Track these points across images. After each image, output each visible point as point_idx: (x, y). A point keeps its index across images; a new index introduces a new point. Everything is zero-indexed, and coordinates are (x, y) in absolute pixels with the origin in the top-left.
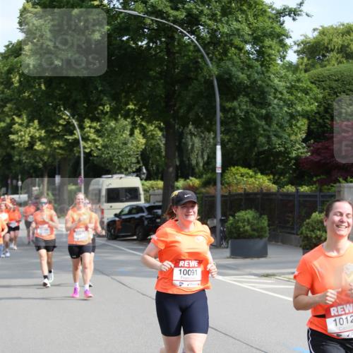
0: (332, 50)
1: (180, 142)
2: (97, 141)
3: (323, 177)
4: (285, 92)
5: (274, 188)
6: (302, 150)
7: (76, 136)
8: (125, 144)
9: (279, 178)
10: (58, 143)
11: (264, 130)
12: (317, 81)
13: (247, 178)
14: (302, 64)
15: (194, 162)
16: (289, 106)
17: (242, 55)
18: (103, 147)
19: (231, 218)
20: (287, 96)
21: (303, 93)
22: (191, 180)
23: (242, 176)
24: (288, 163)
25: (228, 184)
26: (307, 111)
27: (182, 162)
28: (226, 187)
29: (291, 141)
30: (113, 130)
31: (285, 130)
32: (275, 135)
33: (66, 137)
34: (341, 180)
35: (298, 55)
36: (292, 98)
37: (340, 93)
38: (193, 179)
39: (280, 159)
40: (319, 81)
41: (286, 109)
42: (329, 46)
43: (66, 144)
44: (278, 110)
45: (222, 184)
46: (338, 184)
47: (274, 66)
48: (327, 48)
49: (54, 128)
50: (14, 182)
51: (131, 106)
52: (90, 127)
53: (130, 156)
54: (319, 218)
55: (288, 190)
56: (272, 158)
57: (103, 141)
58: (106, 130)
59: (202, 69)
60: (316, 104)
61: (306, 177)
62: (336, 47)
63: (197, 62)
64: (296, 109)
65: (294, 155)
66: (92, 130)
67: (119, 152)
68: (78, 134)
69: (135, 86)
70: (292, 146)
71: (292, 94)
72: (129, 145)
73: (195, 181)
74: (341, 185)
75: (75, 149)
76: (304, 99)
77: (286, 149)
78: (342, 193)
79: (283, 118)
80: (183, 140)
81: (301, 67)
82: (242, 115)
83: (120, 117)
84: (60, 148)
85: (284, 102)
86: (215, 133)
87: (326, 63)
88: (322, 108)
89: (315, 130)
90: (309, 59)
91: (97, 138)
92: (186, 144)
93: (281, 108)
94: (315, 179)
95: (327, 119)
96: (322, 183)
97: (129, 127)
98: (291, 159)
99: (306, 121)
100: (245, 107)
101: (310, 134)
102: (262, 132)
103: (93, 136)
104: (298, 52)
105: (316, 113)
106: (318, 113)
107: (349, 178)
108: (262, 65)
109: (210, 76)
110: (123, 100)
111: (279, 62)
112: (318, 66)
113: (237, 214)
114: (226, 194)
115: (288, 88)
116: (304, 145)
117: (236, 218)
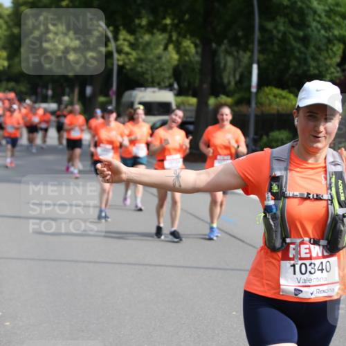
1: (213, 60)
2: (131, 54)
4: (323, 15)
6: (336, 74)
7: (110, 48)
8: (159, 58)
11: (301, 52)
13: (280, 98)
15: (226, 81)
16: (326, 29)
18: (137, 60)
19: (264, 137)
20: (325, 19)
22: (222, 98)
23: (275, 96)
26: (344, 36)
27: (213, 79)
29: (326, 64)
30: (148, 44)
31: (321, 53)
32: (314, 59)
36: (330, 22)
38: (224, 97)
41: (323, 32)
44: (316, 32)
45: (256, 104)
50: (44, 91)
51: (168, 21)
52: (125, 40)
53: (164, 70)
57: (138, 54)
58: (141, 43)
64: (333, 33)
66: (126, 43)
67: (152, 66)
68: (112, 46)
70: (327, 70)
71: (329, 17)
72: (164, 60)
75: (108, 61)
76: (341, 23)
77: (320, 72)
79: (320, 40)
80: (216, 59)
82: (280, 36)
83: (155, 31)
85: (322, 25)
86: (252, 52)
91: (130, 51)
92: (219, 63)
93: (319, 31)
97: (164, 42)
99: (342, 46)
100: (282, 28)
102: (297, 54)
103: (127, 49)
110: (161, 14)
113: (271, 134)
114: (259, 114)
115: (326, 11)
116: (338, 69)
117: (270, 137)
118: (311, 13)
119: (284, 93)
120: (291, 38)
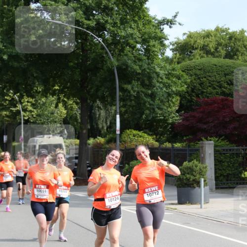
0: (196, 49)
1: (91, 112)
2: (33, 111)
3: (190, 136)
4: (164, 77)
5: (156, 144)
6: (176, 118)
7: (18, 108)
8: (52, 113)
9: (160, 138)
10: (5, 113)
11: (150, 105)
12: (186, 70)
13: (137, 137)
14: (175, 58)
15: (100, 126)
16: (167, 87)
17: (134, 52)
18: (37, 115)
19: (127, 165)
20: (165, 80)
21: (177, 78)
22: (99, 139)
23: (134, 136)
24: (166, 127)
25: (124, 141)
26: (179, 91)
27: (92, 126)
28: (122, 144)
29: (168, 111)
30: (44, 104)
31: (164, 104)
32: (157, 108)
33: (11, 109)
34: (203, 139)
35: (173, 52)
36: (169, 82)
37: (202, 78)
38: (100, 138)
39: (161, 124)
40: (188, 70)
41: (164, 89)
42: (194, 46)
43: (11, 114)
44: (159, 90)
45: (120, 142)
46: (201, 142)
47: (156, 59)
48: (193, 47)
49: (3, 102)
51: (57, 88)
52: (28, 102)
53: (56, 122)
54: (188, 166)
55: (166, 146)
56: (155, 124)
57: (37, 111)
58: (39, 103)
59: (106, 61)
60: (186, 86)
61: (179, 137)
62: (199, 46)
63: (103, 57)
64: (172, 90)
65: (170, 121)
66: (29, 104)
67: (48, 120)
68: (19, 107)
69: (59, 73)
70: (169, 115)
71: (169, 79)
72: (56, 114)
73: (101, 140)
74: (204, 142)
75: (17, 117)
76: (177, 82)
77: (165, 117)
78: (204, 148)
79: (163, 96)
80: (93, 111)
81: (174, 60)
82: (135, 94)
83: (49, 95)
84: (7, 116)
85: (163, 84)
86: (115, 105)
87: (192, 57)
88: (190, 88)
89: (185, 104)
90: (180, 55)
91: (33, 110)
92: (95, 114)
93: (161, 89)
94: (185, 138)
95: (193, 96)
96: (190, 141)
97: (55, 102)
98: (169, 124)
99: (178, 98)
100: (136, 89)
101: (181, 107)
102: (148, 106)
103: (30, 108)
104: (173, 50)
105: (186, 92)
106: (187, 92)
107: (209, 137)
108: (148, 59)
109: (112, 67)
110: (51, 83)
111: (160, 57)
112: (187, 59)
113: (131, 163)
114: (123, 149)
115: (166, 75)
116: (178, 114)
117: (131, 165)
118: (156, 76)
119: (140, 133)
120: (143, 95)
